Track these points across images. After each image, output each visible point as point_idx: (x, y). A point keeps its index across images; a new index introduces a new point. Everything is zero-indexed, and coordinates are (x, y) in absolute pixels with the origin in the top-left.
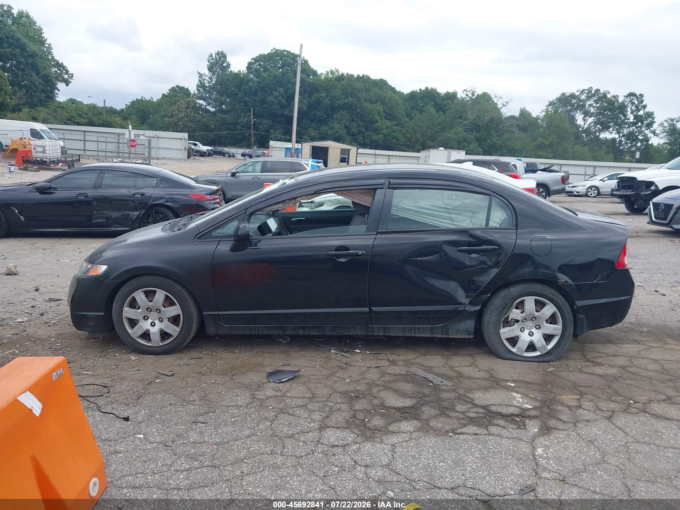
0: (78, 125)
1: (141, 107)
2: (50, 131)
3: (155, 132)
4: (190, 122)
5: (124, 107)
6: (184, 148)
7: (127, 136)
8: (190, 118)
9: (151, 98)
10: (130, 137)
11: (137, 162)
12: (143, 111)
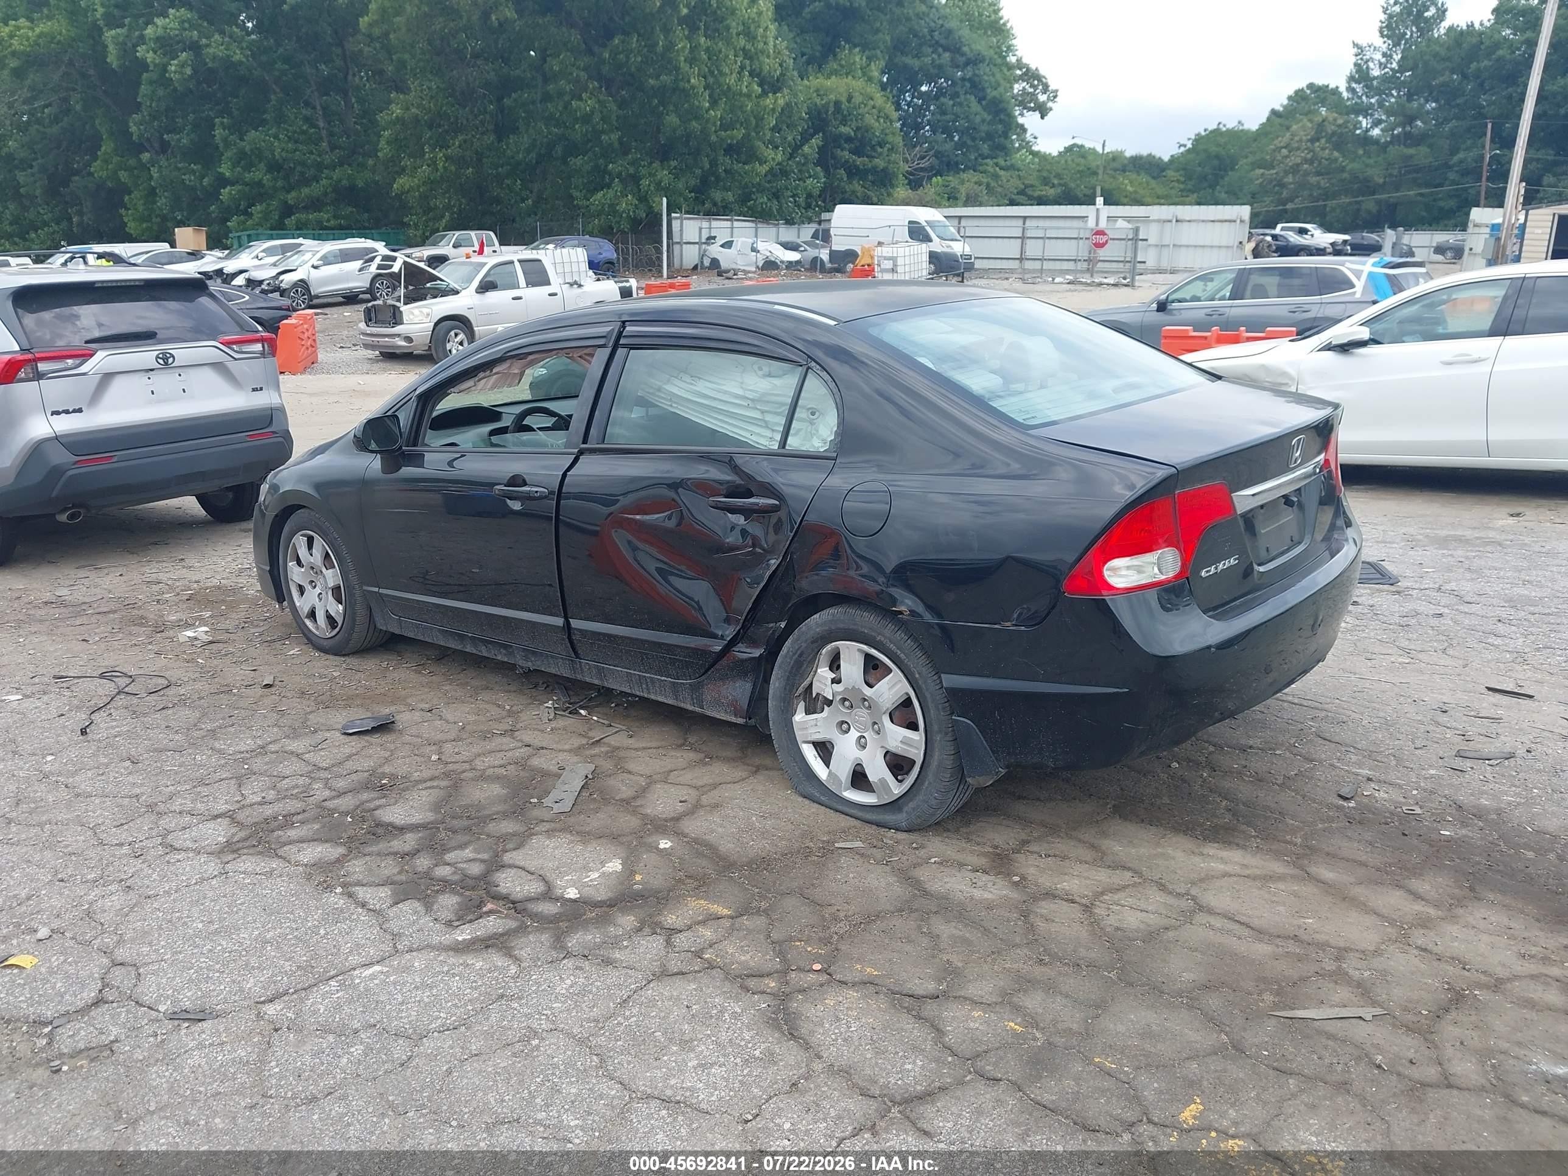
0: (1038, 204)
1: (1214, 148)
2: (948, 223)
3: (1172, 207)
4: (1318, 174)
5: (1176, 151)
6: (1237, 243)
7: (1091, 223)
8: (1320, 163)
9: (1239, 122)
10: (1097, 224)
11: (1106, 281)
12: (1217, 157)
